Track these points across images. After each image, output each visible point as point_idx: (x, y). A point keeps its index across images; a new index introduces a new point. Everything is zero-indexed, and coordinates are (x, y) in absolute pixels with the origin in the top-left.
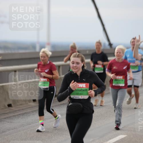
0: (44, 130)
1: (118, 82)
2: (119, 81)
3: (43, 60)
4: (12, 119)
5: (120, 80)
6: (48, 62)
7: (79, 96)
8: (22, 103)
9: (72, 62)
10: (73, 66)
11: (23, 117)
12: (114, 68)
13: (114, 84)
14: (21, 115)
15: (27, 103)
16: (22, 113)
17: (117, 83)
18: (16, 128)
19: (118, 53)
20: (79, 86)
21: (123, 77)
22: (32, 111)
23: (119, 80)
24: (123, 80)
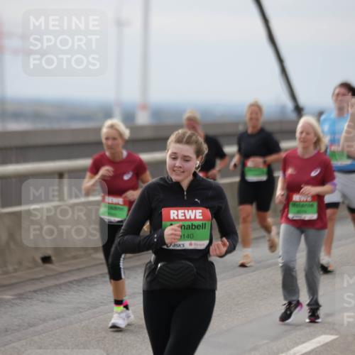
2: (303, 206)
3: (110, 148)
4: (53, 293)
5: (304, 203)
7: (183, 242)
8: (78, 253)
9: (170, 156)
10: (174, 167)
11: (79, 288)
13: (290, 216)
14: (74, 283)
15: (90, 254)
16: (76, 278)
17: (299, 213)
18: (63, 316)
19: (304, 135)
20: (185, 216)
21: (313, 197)
23: (302, 203)
24: (311, 203)
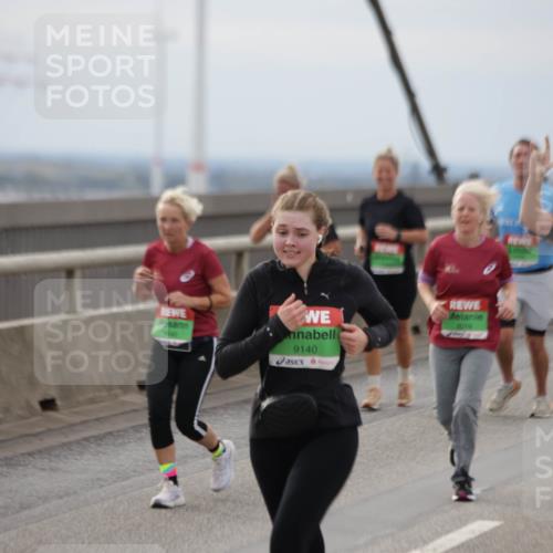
0: (182, 500)
1: (460, 322)
2: (467, 318)
3: (169, 234)
4: (58, 456)
5: (469, 314)
6: (190, 241)
7: (301, 358)
8: (97, 394)
9: (277, 229)
10: (284, 245)
11: (100, 449)
12: (448, 269)
13: (445, 332)
14: (92, 440)
15: (116, 396)
16: (94, 433)
17: (460, 327)
18: (75, 493)
19: (465, 212)
21: (482, 304)
22: (133, 427)
23: (465, 313)
24: (479, 313)
